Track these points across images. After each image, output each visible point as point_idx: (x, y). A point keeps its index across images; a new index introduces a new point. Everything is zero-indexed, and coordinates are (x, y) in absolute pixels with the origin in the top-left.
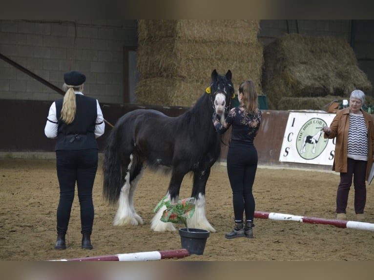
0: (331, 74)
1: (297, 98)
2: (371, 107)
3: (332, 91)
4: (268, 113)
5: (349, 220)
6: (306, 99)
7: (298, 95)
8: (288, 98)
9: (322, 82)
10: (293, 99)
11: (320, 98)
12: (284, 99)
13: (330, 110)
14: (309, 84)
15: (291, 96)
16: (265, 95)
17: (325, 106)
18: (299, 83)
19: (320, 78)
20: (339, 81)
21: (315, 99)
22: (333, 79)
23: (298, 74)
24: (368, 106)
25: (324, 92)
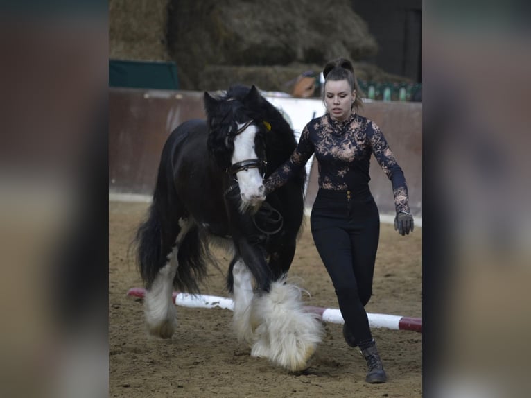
0: (300, 22)
1: (234, 68)
2: (374, 85)
3: (300, 54)
4: (179, 97)
5: (327, 307)
6: (251, 69)
7: (237, 62)
8: (218, 68)
9: (283, 37)
10: (227, 69)
11: (278, 69)
12: (209, 68)
13: (297, 91)
14: (258, 41)
15: (224, 64)
16: (174, 63)
17: (288, 84)
18: (238, 38)
19: (279, 29)
20: (316, 35)
21: (269, 70)
22: (304, 31)
23: (236, 21)
24: (370, 85)
25: (286, 58)
